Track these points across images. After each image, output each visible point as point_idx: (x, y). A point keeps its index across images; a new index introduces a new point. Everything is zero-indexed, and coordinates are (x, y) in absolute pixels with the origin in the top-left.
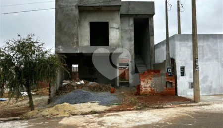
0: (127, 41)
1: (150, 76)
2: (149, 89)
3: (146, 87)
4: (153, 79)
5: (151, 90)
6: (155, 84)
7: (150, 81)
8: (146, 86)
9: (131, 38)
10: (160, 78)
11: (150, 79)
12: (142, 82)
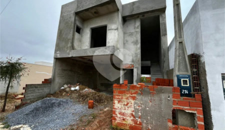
0: (132, 44)
1: (133, 91)
2: (129, 121)
3: (123, 114)
4: (139, 97)
5: (136, 122)
6: (144, 110)
7: (133, 102)
8: (123, 111)
9: (137, 41)
10: (156, 98)
11: (134, 98)
12: (116, 102)
